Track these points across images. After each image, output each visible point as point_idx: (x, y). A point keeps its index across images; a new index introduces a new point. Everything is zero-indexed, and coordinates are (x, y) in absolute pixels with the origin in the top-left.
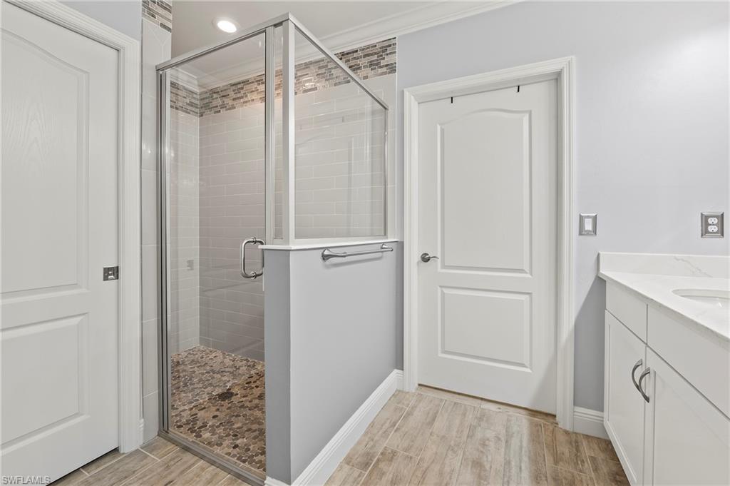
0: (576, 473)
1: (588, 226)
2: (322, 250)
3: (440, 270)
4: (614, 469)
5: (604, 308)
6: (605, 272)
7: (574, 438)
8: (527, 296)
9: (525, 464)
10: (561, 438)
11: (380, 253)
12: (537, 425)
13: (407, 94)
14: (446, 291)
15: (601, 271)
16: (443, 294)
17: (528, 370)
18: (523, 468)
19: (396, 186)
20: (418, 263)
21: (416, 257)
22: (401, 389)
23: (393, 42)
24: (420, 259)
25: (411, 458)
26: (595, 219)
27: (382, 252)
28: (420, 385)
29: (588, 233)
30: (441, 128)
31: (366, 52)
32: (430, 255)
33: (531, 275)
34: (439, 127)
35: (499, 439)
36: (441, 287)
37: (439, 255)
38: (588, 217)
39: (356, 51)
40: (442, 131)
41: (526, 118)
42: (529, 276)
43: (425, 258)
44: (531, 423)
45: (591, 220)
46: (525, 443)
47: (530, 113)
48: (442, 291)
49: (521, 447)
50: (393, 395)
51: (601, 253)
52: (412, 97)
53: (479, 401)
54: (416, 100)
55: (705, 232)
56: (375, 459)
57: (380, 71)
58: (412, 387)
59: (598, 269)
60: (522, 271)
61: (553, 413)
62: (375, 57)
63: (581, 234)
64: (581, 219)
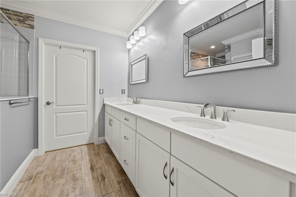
0: (99, 151)
1: (101, 92)
2: (9, 101)
3: (55, 107)
4: (107, 147)
5: (105, 111)
6: (105, 102)
7: (98, 145)
8: (86, 112)
9: (87, 155)
10: (95, 146)
11: (28, 102)
12: (89, 146)
13: (40, 40)
14: (57, 114)
15: (104, 102)
16: (56, 116)
17: (87, 133)
18: (86, 155)
19: (34, 75)
20: (45, 105)
21: (44, 103)
22: (37, 156)
23: (33, 16)
24: (46, 104)
25: (49, 169)
26: (103, 90)
27: (29, 102)
28: (45, 152)
29: (101, 93)
30: (56, 56)
31: (16, 13)
32: (50, 102)
33: (87, 105)
34: (54, 56)
35: (79, 153)
36: (55, 113)
37: (55, 102)
38: (101, 89)
39: (9, 11)
40: (56, 58)
41: (86, 60)
42: (87, 106)
43: (48, 103)
44: (88, 147)
45: (102, 90)
46: (86, 151)
47: (87, 59)
48: (56, 115)
49: (85, 152)
50: (34, 159)
51: (104, 98)
52: (42, 42)
53: (71, 148)
54: (44, 43)
55: (122, 93)
56: (34, 176)
57: (24, 25)
58: (43, 153)
59: (103, 102)
60: (85, 105)
61: (93, 142)
62: (22, 18)
63: (100, 94)
64: (100, 90)
